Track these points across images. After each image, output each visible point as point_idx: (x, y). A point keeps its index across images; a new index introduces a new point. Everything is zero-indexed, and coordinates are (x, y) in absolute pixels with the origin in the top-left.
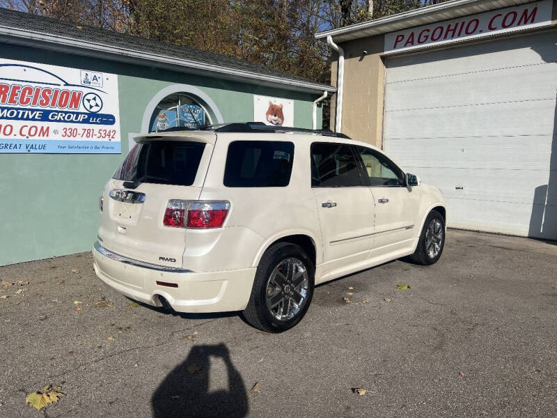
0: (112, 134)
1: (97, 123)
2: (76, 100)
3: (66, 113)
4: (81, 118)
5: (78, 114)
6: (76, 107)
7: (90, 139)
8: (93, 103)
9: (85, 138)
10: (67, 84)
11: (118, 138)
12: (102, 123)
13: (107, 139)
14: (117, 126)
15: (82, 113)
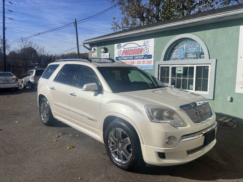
0: (151, 62)
1: (146, 59)
2: (141, 51)
3: (138, 56)
4: (142, 57)
5: (141, 56)
6: (141, 53)
7: (144, 65)
8: (146, 51)
9: (143, 65)
10: (139, 46)
11: (152, 64)
12: (148, 58)
13: (149, 64)
14: (152, 59)
15: (142, 56)
